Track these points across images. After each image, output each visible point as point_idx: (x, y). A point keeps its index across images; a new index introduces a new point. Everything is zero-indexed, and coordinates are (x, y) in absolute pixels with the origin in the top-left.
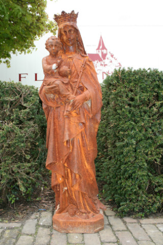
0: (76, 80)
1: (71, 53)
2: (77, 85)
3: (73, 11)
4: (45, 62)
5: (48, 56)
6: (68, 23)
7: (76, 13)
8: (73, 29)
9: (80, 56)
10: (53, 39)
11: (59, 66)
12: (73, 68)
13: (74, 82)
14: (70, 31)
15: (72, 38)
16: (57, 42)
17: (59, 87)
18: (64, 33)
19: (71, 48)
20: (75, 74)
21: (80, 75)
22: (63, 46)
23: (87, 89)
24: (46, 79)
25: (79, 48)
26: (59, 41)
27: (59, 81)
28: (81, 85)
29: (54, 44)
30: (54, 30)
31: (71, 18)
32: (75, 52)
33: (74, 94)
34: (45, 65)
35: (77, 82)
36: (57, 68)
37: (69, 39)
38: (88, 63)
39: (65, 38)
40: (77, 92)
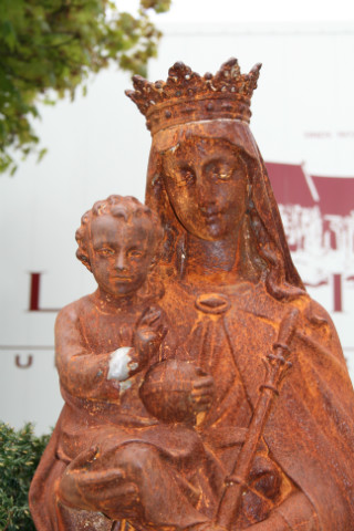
0: (238, 434)
1: (216, 279)
3: (233, 63)
4: (74, 334)
5: (89, 299)
6: (200, 125)
7: (245, 70)
8: (229, 156)
9: (264, 296)
10: (119, 216)
11: (146, 362)
12: (225, 363)
13: (224, 447)
14: (214, 164)
15: (221, 200)
16: (140, 232)
17: (139, 483)
18: (178, 177)
19: (218, 250)
20: (232, 398)
21: (260, 411)
22: (171, 239)
23: (295, 484)
24: (71, 430)
25: (258, 252)
26: (151, 223)
27: (143, 451)
28: (264, 463)
29: (122, 241)
30: (137, 56)
31: (219, 98)
32: (240, 270)
33: (224, 521)
34: (72, 354)
36: (132, 373)
37: (204, 210)
38: (308, 333)
39: (184, 200)
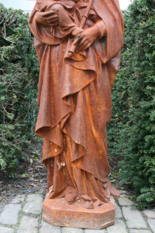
0: (85, 4)
2: (87, 12)
13: (81, 8)
23: (101, 19)
28: (93, 13)
35: (85, 7)
40: (85, 24)
